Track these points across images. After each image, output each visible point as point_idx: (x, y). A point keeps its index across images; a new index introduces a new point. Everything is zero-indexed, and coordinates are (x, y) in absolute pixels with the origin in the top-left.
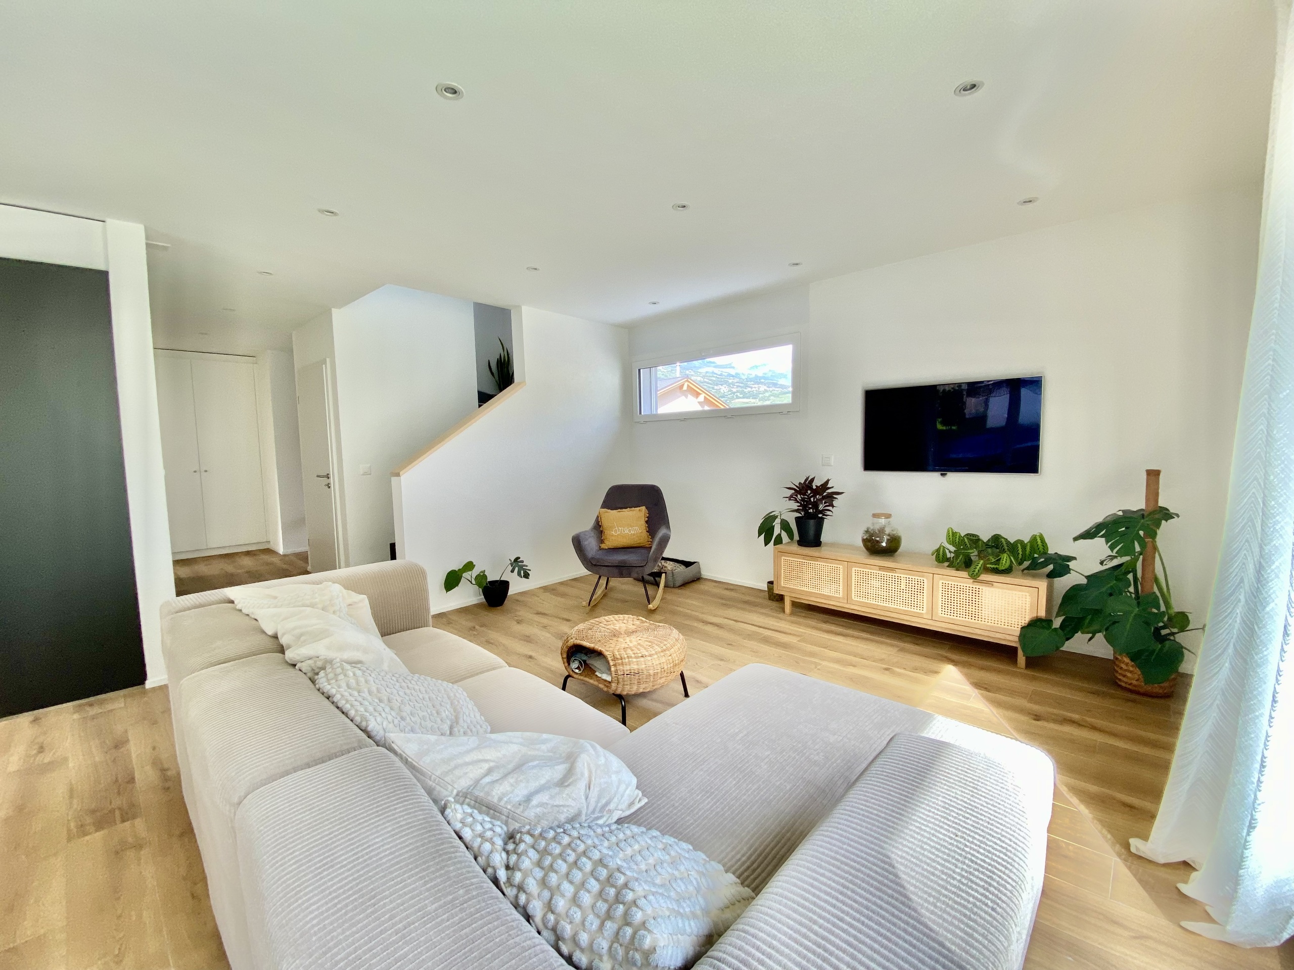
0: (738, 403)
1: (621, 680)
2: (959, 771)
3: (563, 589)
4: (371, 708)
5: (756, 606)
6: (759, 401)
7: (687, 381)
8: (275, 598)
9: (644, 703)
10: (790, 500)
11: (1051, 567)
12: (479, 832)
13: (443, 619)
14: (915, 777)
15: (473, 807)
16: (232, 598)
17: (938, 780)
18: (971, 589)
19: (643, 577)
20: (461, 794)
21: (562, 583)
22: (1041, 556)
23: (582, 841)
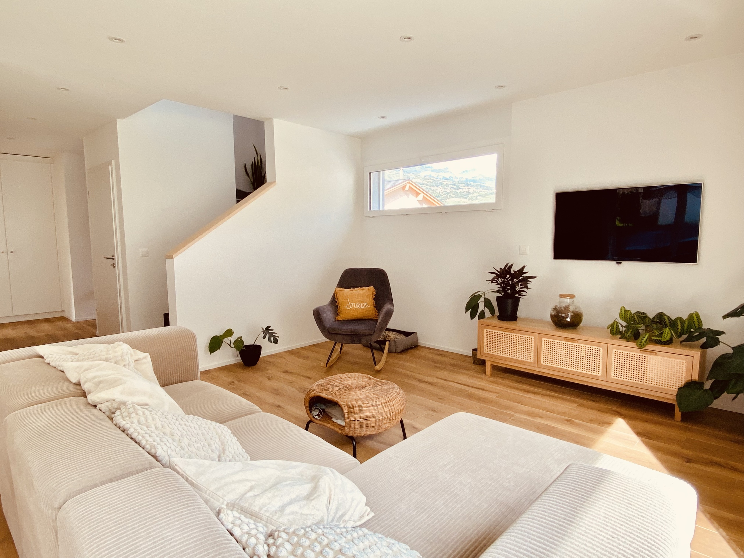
0: (450, 202)
1: (352, 425)
2: (617, 491)
3: (304, 353)
4: (158, 440)
5: (464, 368)
6: (469, 200)
7: (409, 183)
8: (77, 354)
9: (371, 443)
10: (492, 282)
11: (704, 340)
12: (246, 531)
13: (208, 375)
14: (583, 495)
15: (240, 513)
16: (42, 354)
17: (601, 497)
18: (638, 356)
19: (370, 344)
20: (230, 505)
21: (304, 348)
22: (696, 330)
23: (326, 537)
